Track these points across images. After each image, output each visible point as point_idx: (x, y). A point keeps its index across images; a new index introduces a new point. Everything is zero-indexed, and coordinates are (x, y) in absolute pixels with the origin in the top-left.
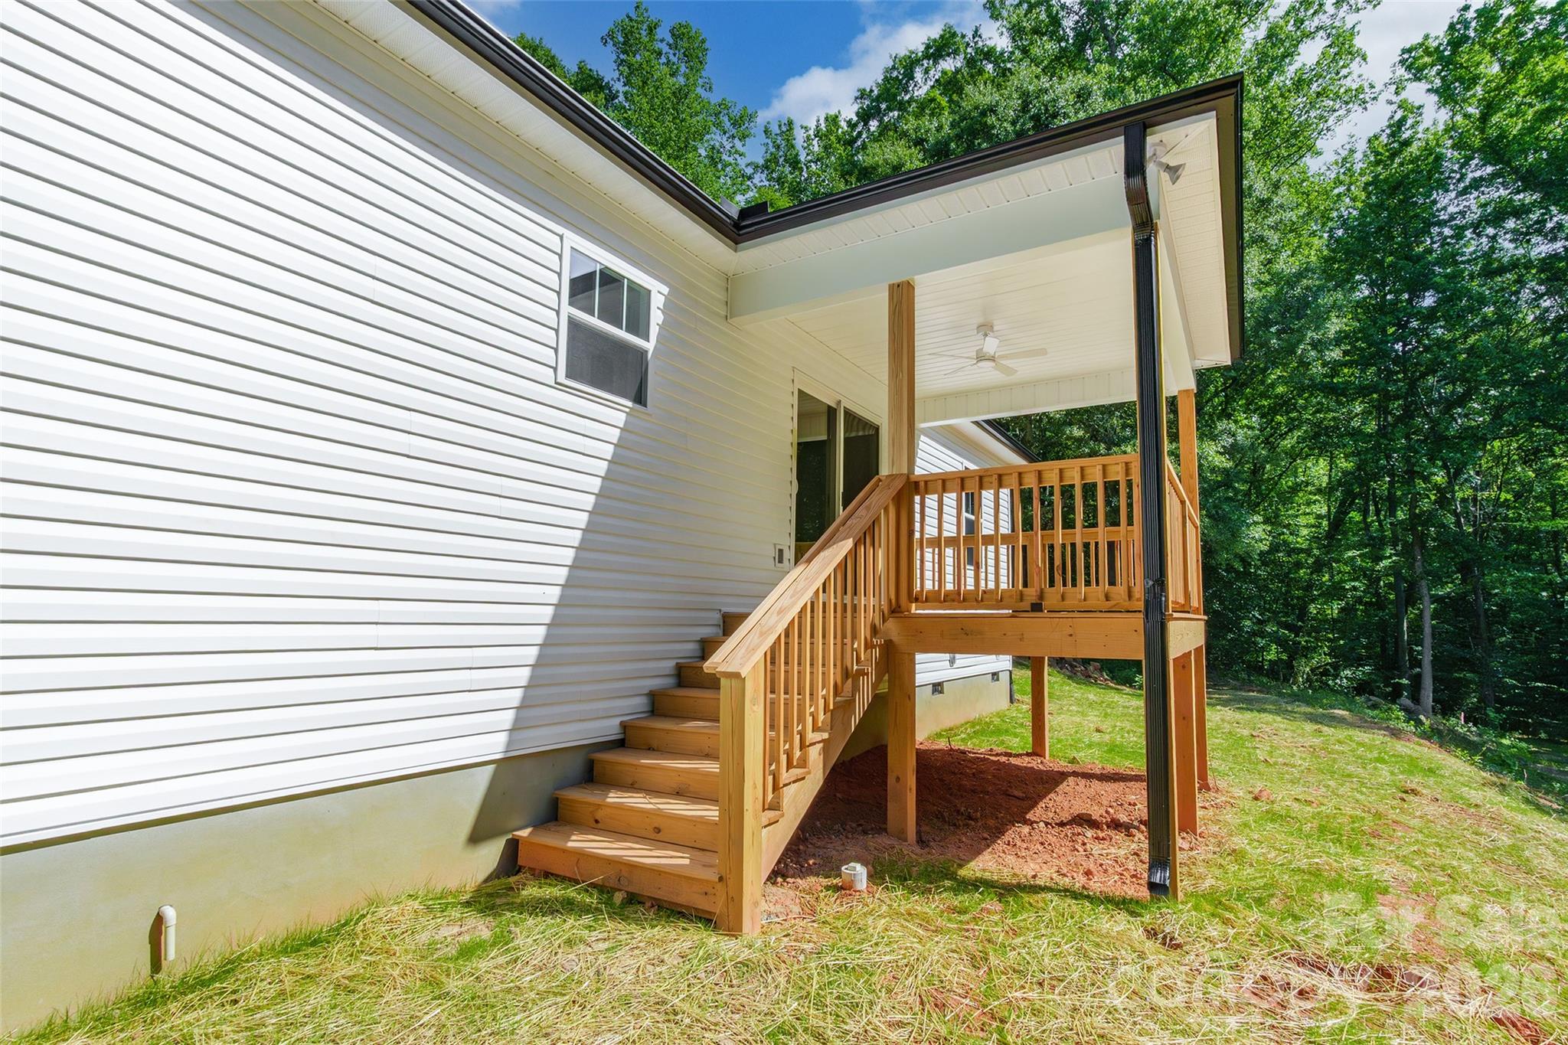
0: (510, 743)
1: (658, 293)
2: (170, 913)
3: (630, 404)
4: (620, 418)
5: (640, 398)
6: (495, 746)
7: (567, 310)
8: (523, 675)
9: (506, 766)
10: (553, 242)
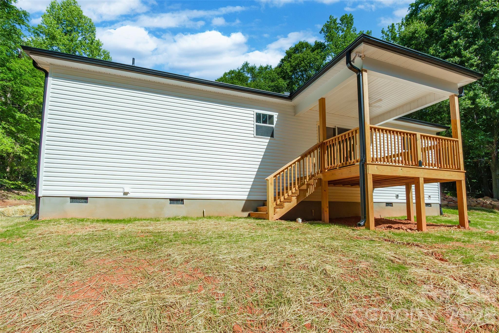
0: (248, 197)
1: (275, 115)
2: (205, 210)
3: (270, 138)
4: (268, 141)
5: (272, 136)
6: (245, 197)
7: (256, 123)
8: (250, 186)
9: (247, 201)
10: (252, 113)
